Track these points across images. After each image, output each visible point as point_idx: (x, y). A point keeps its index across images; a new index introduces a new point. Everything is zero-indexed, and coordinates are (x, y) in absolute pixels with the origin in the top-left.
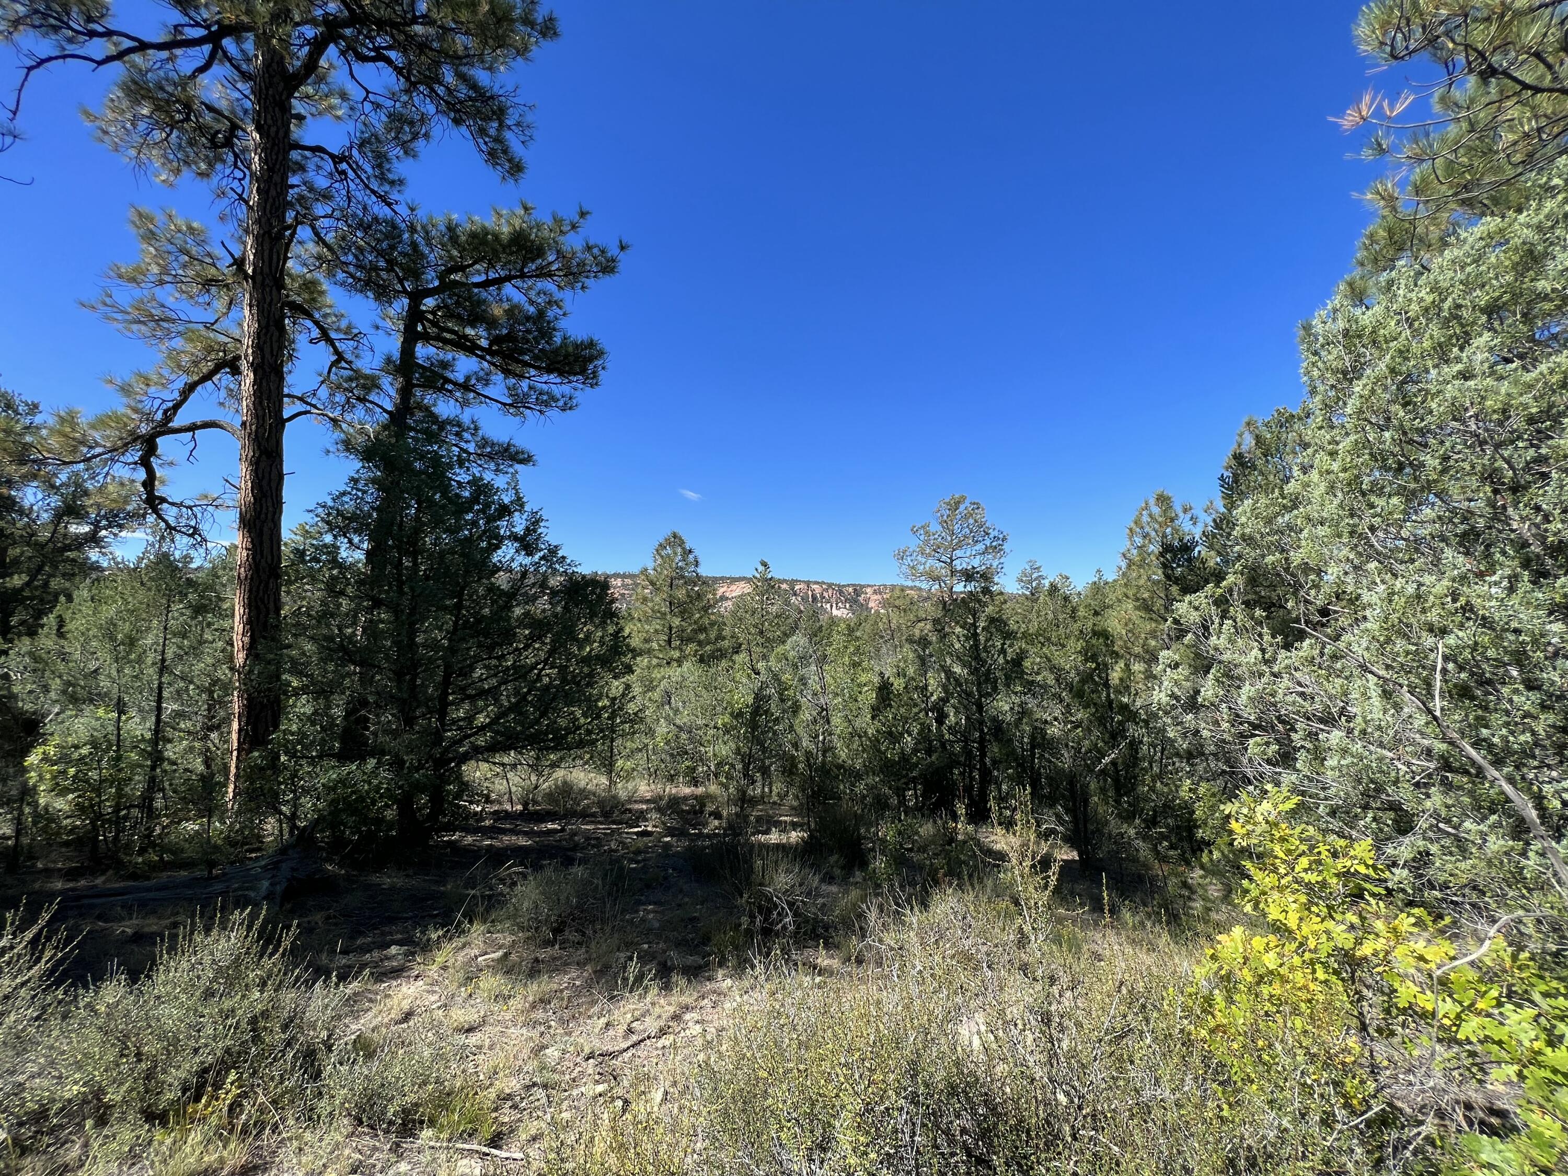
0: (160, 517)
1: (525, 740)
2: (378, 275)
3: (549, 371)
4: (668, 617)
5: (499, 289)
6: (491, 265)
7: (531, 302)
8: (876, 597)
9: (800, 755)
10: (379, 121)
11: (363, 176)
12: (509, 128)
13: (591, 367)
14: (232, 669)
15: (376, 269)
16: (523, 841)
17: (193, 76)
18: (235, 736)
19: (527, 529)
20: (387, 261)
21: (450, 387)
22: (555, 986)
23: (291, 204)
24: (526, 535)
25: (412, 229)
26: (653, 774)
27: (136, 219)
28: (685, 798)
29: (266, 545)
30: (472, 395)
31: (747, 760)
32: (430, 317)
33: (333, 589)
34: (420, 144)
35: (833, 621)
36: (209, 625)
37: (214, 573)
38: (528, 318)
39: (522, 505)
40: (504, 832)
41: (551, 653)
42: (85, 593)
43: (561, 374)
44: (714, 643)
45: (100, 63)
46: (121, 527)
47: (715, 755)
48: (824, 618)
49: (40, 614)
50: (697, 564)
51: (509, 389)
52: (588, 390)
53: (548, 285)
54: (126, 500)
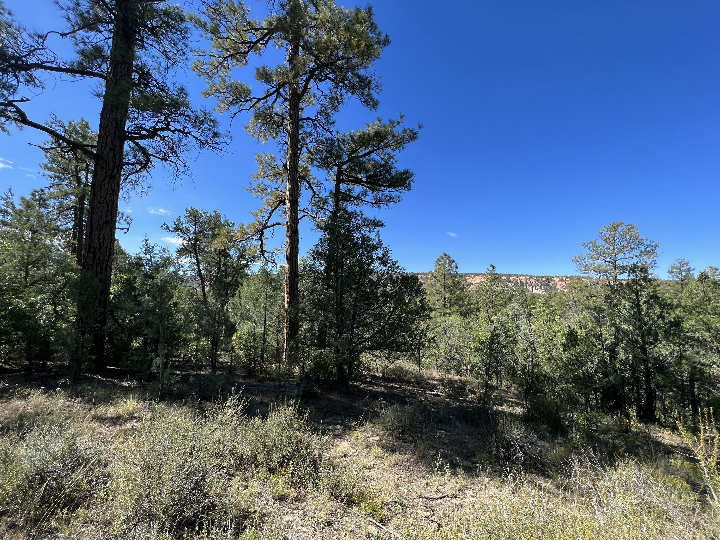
0: (264, 257)
1: (384, 346)
2: (327, 160)
3: (390, 186)
4: (444, 293)
5: (370, 156)
6: (367, 147)
7: (382, 159)
8: (561, 283)
9: (518, 367)
10: (326, 102)
11: (322, 124)
12: (372, 89)
13: (408, 182)
14: (285, 310)
15: (326, 158)
16: (383, 390)
17: (272, 105)
18: (285, 335)
19: (383, 255)
20: (330, 154)
21: (352, 199)
22: (402, 459)
23: (300, 141)
24: (383, 258)
25: (338, 140)
26: (439, 368)
27: (257, 158)
28: (456, 381)
29: (294, 265)
30: (360, 201)
31: (488, 366)
32: (345, 173)
33: (315, 281)
34: (341, 106)
35: (534, 297)
36: (278, 294)
37: (279, 276)
38: (381, 166)
39: (381, 245)
40: (376, 385)
41: (394, 308)
42: (245, 283)
43: (395, 187)
44: (467, 306)
45: (248, 110)
46: (254, 261)
47: (470, 361)
48: (528, 295)
49: (234, 291)
50: (457, 267)
51: (374, 197)
52: (406, 192)
53: (389, 150)
54: (255, 252)
